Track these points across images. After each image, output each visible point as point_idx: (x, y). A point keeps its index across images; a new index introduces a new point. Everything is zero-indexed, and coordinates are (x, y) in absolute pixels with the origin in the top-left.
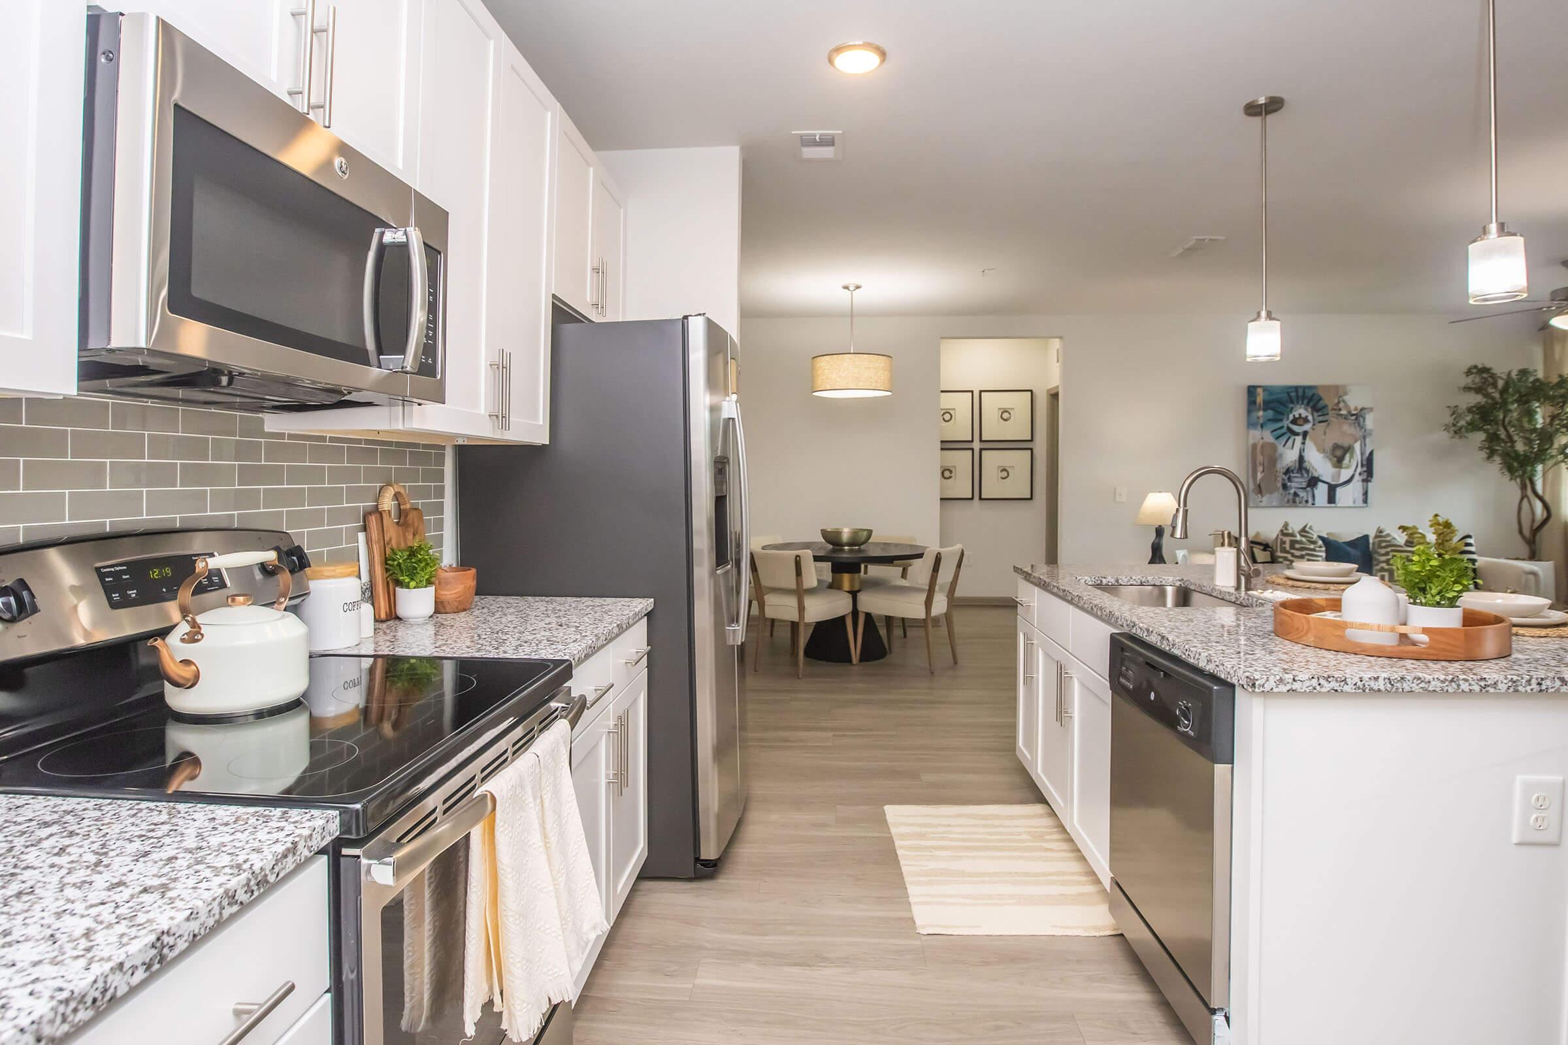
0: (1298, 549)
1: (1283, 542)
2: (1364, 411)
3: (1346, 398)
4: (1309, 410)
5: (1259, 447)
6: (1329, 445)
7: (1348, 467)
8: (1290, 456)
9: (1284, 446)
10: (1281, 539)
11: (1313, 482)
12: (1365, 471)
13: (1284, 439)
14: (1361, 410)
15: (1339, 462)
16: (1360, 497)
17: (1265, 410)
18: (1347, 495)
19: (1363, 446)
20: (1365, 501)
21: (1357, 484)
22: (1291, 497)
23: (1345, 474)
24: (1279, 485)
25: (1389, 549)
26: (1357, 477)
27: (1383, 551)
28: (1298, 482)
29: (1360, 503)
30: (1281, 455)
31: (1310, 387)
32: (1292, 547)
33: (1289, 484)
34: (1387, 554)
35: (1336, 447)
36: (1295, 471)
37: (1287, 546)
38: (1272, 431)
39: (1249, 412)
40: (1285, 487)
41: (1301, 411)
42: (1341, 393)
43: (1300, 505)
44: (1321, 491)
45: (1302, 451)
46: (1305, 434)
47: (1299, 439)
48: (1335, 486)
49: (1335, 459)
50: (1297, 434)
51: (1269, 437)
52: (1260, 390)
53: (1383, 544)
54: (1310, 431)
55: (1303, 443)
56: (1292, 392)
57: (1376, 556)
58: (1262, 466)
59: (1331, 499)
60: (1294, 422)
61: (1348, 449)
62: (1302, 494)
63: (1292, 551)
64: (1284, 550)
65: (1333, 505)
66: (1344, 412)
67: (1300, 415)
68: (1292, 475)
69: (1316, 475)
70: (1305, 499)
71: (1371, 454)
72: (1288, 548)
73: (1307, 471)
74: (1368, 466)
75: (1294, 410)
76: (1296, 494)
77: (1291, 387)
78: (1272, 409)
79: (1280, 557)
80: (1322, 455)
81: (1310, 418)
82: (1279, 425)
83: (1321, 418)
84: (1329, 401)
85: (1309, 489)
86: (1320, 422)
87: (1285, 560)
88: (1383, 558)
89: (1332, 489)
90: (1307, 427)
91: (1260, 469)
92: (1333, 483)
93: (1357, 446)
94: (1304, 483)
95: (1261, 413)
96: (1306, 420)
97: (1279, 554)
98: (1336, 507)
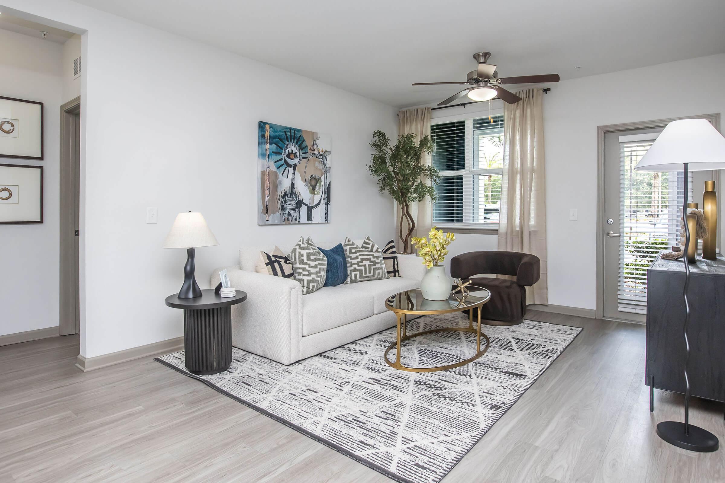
0: (312, 261)
1: (301, 255)
2: (327, 153)
3: (317, 142)
4: (298, 148)
5: (267, 174)
6: (308, 177)
7: (318, 194)
8: (285, 184)
9: (282, 175)
10: (300, 253)
11: (300, 204)
12: (326, 197)
13: (282, 169)
14: (326, 152)
15: (313, 190)
16: (324, 216)
17: (271, 144)
18: (318, 214)
19: (326, 178)
20: (327, 219)
21: (322, 206)
22: (286, 216)
23: (317, 198)
24: (279, 206)
25: (358, 254)
26: (322, 201)
27: (354, 256)
28: (291, 204)
29: (324, 220)
30: (280, 182)
31: (299, 131)
32: (309, 259)
33: (285, 206)
34: (357, 257)
35: (312, 178)
36: (289, 196)
37: (305, 258)
38: (275, 162)
39: (260, 144)
40: (283, 208)
41: (293, 148)
42: (315, 138)
43: (291, 223)
44: (304, 210)
45: (293, 179)
46: (295, 166)
47: (291, 169)
48: (312, 207)
49: (311, 187)
50: (290, 166)
51: (273, 168)
52: (267, 127)
53: (353, 251)
54: (298, 164)
55: (294, 174)
56: (288, 132)
57: (349, 259)
58: (268, 190)
59: (309, 218)
60: (288, 156)
61: (318, 180)
62: (293, 214)
63: (309, 262)
64: (302, 262)
65: (310, 222)
66: (316, 152)
67: (292, 150)
68: (287, 198)
69: (301, 199)
70: (295, 217)
71: (330, 184)
72: (305, 261)
73: (296, 195)
74: (328, 191)
75: (289, 146)
76: (289, 214)
77: (286, 128)
78: (275, 144)
79: (299, 268)
80: (304, 184)
81: (298, 154)
82: (279, 157)
83: (304, 155)
84: (308, 142)
85: (297, 210)
86: (303, 158)
87: (303, 271)
88: (354, 261)
89: (310, 209)
90: (296, 161)
91: (267, 192)
92: (310, 205)
93: (323, 178)
94: (294, 205)
95: (268, 146)
96: (296, 156)
97: (298, 265)
98: (312, 224)
